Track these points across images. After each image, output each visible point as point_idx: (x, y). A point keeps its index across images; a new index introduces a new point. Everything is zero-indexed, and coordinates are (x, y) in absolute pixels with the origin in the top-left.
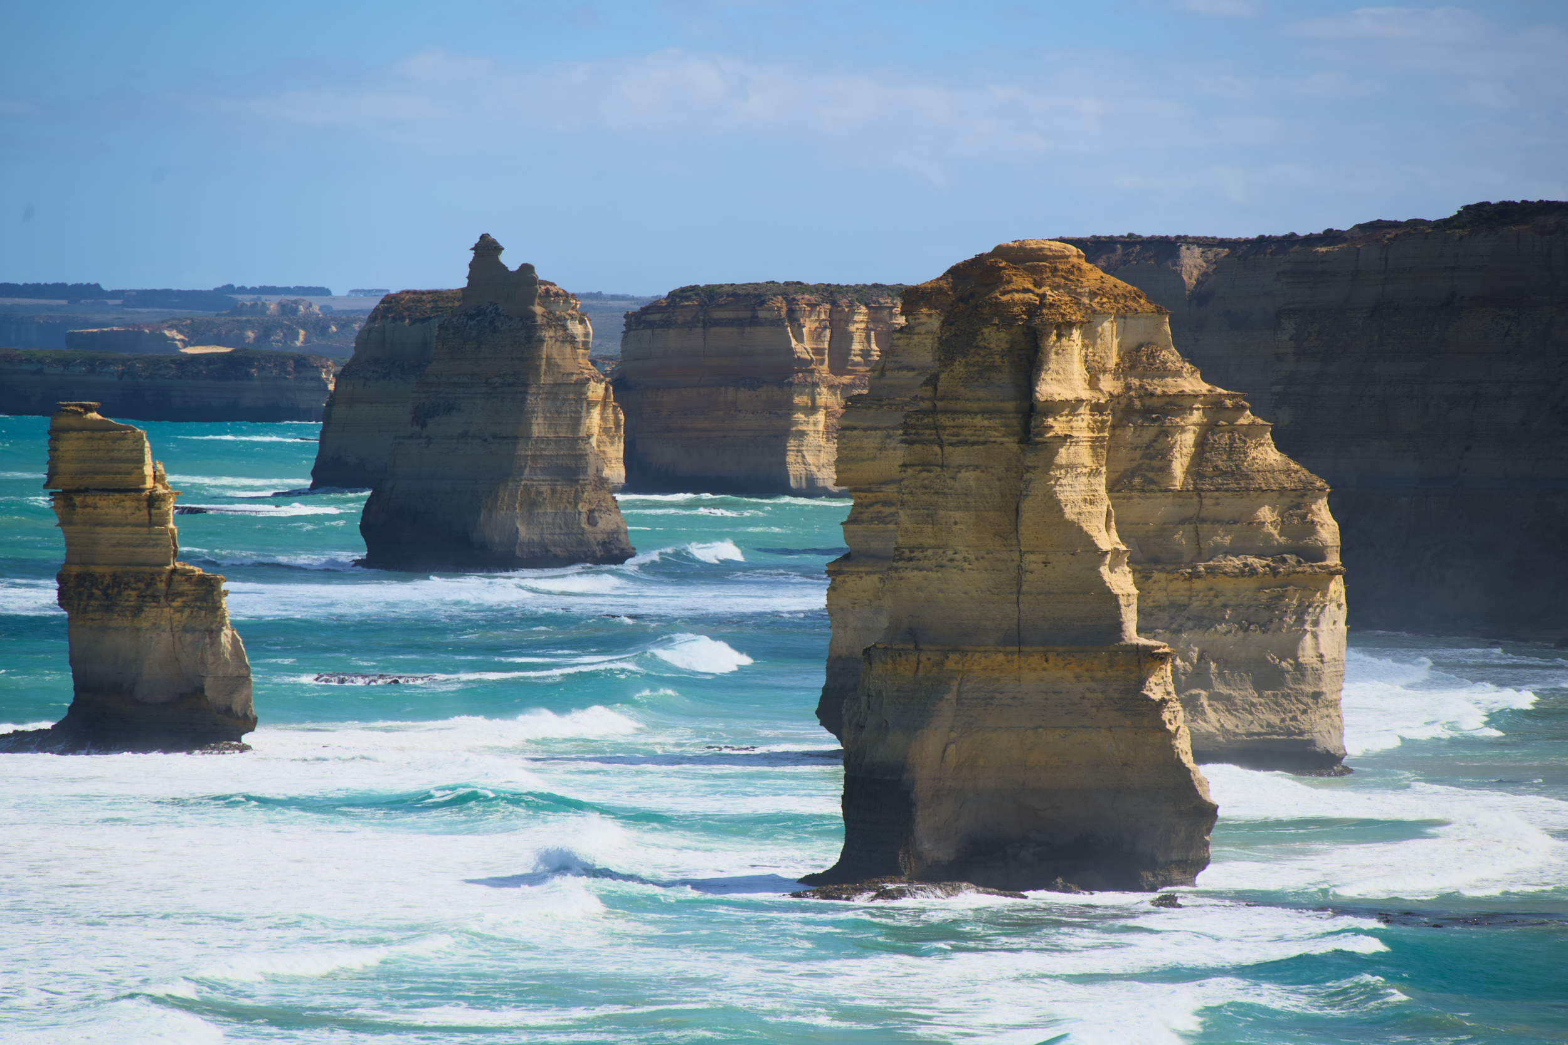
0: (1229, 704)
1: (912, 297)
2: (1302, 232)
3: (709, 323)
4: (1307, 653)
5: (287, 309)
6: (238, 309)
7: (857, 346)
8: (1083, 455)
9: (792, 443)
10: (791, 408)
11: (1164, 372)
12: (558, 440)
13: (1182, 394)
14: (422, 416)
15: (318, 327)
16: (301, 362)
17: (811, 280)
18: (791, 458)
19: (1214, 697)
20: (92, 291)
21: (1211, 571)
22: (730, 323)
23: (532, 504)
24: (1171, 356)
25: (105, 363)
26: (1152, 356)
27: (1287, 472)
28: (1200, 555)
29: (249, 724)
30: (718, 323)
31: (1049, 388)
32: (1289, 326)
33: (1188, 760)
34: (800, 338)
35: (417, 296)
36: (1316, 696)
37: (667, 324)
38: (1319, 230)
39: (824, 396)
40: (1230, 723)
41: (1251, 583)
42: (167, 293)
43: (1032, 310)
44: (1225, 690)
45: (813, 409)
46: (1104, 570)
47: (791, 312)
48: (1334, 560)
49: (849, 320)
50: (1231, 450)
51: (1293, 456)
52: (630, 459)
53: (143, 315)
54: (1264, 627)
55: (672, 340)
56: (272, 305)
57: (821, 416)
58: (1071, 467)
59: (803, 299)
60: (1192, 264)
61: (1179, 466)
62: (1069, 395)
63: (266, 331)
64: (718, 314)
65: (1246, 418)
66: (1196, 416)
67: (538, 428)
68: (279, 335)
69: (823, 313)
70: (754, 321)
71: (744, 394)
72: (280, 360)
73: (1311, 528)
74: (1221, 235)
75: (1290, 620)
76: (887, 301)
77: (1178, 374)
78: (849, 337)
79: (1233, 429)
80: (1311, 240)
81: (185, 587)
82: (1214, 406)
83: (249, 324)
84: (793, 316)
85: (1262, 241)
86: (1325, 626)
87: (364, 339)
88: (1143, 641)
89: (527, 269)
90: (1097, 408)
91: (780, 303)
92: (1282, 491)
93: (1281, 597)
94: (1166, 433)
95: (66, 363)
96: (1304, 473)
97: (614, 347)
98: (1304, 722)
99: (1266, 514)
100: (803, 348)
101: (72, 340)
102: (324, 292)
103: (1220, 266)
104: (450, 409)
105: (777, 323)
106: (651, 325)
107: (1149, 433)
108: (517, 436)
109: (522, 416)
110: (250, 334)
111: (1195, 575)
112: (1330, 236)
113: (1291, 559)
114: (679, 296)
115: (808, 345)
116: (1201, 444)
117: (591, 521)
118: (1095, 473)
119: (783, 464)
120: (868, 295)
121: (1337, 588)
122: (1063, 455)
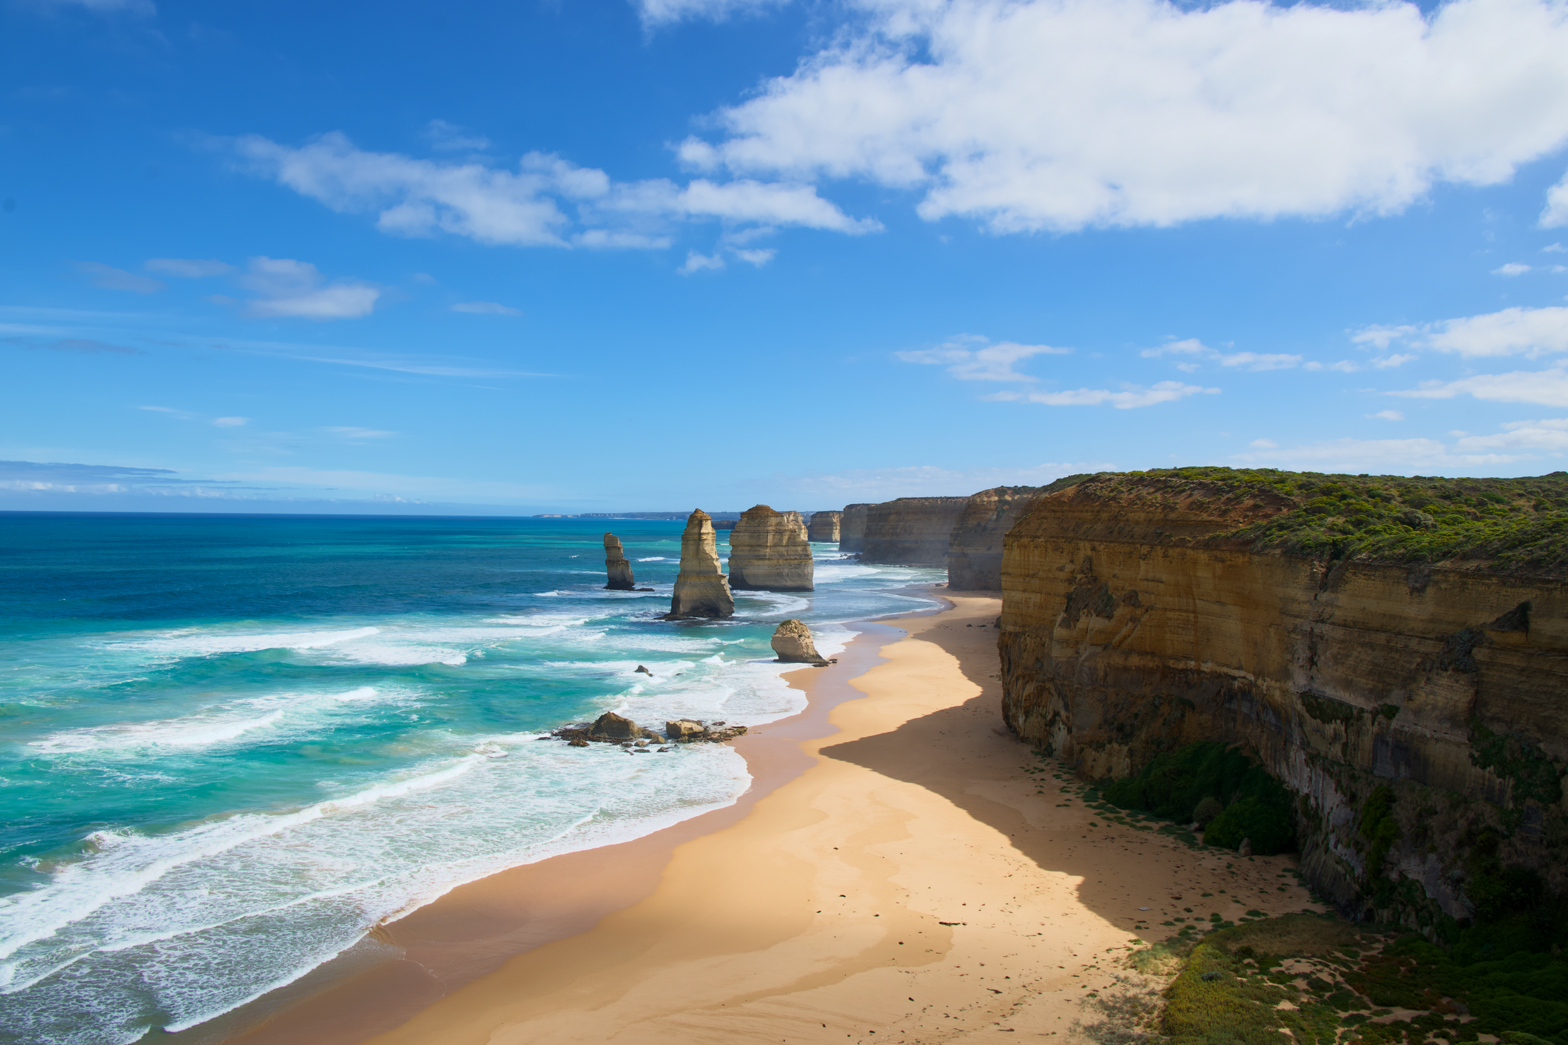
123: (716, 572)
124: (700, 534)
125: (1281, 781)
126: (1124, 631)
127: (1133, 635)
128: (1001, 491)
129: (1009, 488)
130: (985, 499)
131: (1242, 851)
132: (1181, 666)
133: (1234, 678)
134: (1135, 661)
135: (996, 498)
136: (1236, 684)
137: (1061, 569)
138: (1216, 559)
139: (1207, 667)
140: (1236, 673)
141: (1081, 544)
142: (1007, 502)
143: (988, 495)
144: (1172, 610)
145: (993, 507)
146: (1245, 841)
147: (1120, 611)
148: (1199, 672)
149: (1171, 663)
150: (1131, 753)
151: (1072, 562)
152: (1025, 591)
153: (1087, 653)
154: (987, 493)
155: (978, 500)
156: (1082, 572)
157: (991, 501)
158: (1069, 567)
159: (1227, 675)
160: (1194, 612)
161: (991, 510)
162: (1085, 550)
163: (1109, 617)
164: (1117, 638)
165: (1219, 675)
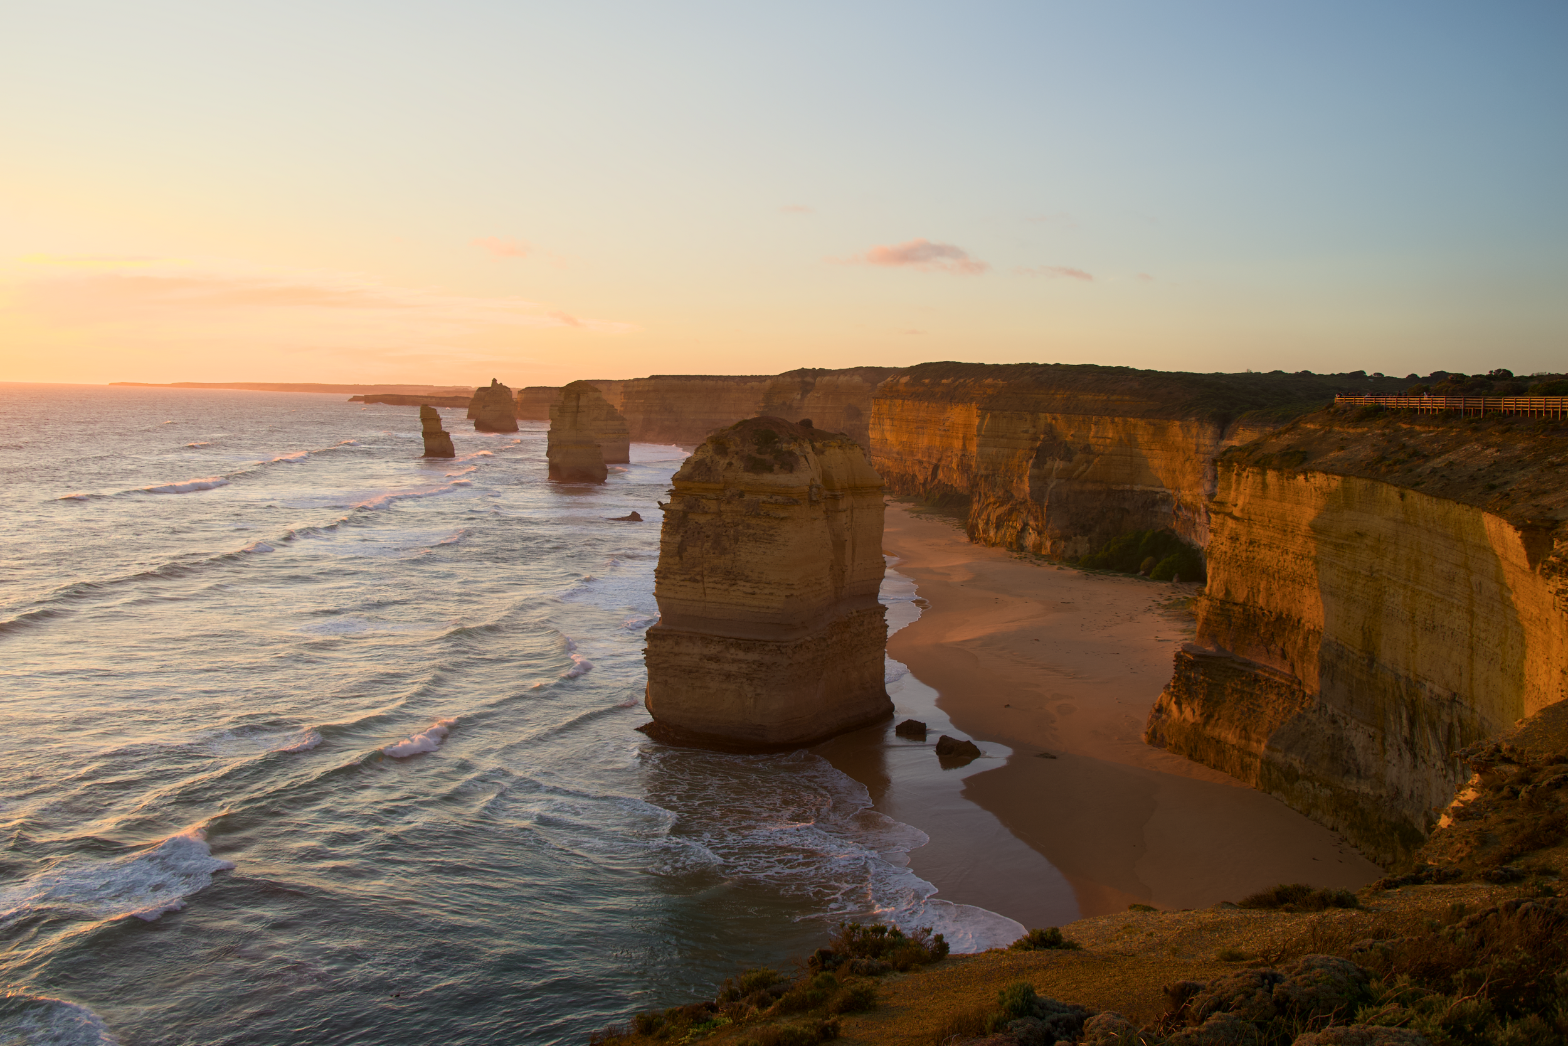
35: (480, 388)
81: (444, 434)
125: (1190, 545)
126: (1081, 469)
127: (1088, 471)
131: (1175, 580)
132: (1120, 488)
133: (1157, 493)
134: (1089, 487)
136: (1158, 496)
137: (1026, 432)
138: (1150, 424)
139: (1137, 488)
140: (1159, 490)
141: (1042, 415)
144: (1116, 455)
146: (1176, 575)
147: (1078, 457)
148: (1132, 491)
149: (1114, 487)
150: (1090, 541)
151: (1034, 427)
152: (995, 447)
153: (1054, 484)
156: (1045, 433)
158: (1032, 431)
159: (1152, 492)
160: (1131, 456)
162: (1046, 418)
163: (1070, 461)
164: (1076, 473)
165: (1146, 492)
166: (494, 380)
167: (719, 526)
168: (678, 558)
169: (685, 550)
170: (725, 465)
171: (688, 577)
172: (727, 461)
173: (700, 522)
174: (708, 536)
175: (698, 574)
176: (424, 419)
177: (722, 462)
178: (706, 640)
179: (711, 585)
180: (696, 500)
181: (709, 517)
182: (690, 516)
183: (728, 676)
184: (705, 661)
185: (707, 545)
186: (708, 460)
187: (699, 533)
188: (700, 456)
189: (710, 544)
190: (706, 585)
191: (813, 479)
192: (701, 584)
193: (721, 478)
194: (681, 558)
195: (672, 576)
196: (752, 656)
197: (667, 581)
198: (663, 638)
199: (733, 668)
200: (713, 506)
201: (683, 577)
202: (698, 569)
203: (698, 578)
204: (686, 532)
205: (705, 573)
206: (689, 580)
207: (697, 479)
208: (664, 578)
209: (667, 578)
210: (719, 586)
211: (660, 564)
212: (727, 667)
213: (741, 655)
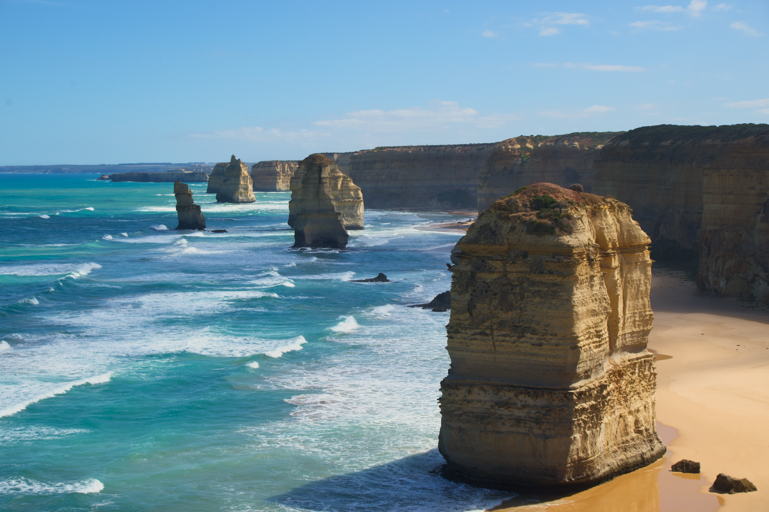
0: (347, 220)
1: (300, 163)
2: (352, 152)
3: (264, 167)
4: (358, 213)
5: (199, 166)
6: (192, 166)
7: (286, 170)
8: (328, 185)
9: (277, 184)
10: (277, 179)
11: (337, 172)
12: (245, 185)
13: (339, 176)
14: (225, 181)
15: (204, 168)
16: (203, 174)
17: (279, 160)
18: (277, 186)
19: (345, 219)
20: (170, 164)
21: (344, 201)
22: (267, 166)
23: (241, 193)
24: (338, 170)
25: (174, 174)
26: (335, 170)
27: (355, 187)
28: (343, 198)
29: (205, 227)
30: (266, 167)
31: (323, 175)
32: (351, 165)
33: (344, 229)
34: (278, 169)
35: (222, 164)
36: (360, 219)
37: (258, 167)
38: (354, 151)
39: (282, 177)
40: (347, 223)
41: (350, 203)
42: (181, 164)
43: (320, 164)
44: (346, 218)
45: (280, 179)
46: (332, 202)
47: (276, 165)
48: (362, 199)
49: (285, 166)
50: (347, 184)
51: (356, 184)
52: (254, 187)
53: (177, 167)
54: (352, 209)
55: (259, 169)
56: (197, 165)
57: (281, 180)
58: (326, 187)
59: (278, 163)
60: (336, 157)
61: (339, 186)
62: (326, 176)
63: (197, 169)
64: (266, 165)
65: (349, 179)
66: (341, 179)
67: (242, 183)
68: (199, 170)
69: (281, 165)
70: (271, 166)
71: (270, 177)
72: (200, 173)
73: (358, 195)
74: (340, 152)
75: (356, 208)
76: (290, 163)
77: (339, 173)
78: (285, 168)
79: (347, 181)
80: (353, 153)
81: (195, 207)
82: (344, 177)
83: (194, 168)
84: (277, 165)
85: (346, 153)
86: (361, 209)
87: (214, 170)
88: (337, 212)
89: (239, 159)
90: (330, 178)
91: (275, 164)
92: (354, 189)
93: (354, 205)
94: (337, 181)
95: (168, 174)
96: (357, 187)
97: (251, 170)
98: (358, 223)
99: (352, 193)
100: (278, 170)
101: (168, 171)
102: (204, 163)
103: (340, 157)
104: (229, 180)
105: (274, 166)
106: (256, 167)
107: (335, 182)
108: (239, 183)
109: (239, 181)
110: (194, 170)
111: (342, 202)
112: (356, 152)
113: (356, 199)
114: (260, 163)
115: (279, 169)
116: (342, 183)
117: (250, 196)
118: (330, 187)
119: (276, 187)
120: (288, 162)
121: (362, 203)
122: (325, 185)
123: (334, 210)
124: (320, 179)
128: (522, 140)
129: (528, 137)
130: (510, 147)
135: (519, 146)
142: (528, 149)
143: (512, 143)
145: (517, 154)
154: (510, 141)
155: (504, 147)
157: (514, 149)
161: (515, 156)
166: (233, 157)
167: (505, 285)
168: (468, 315)
169: (475, 307)
170: (509, 229)
171: (478, 331)
172: (510, 225)
173: (488, 281)
174: (495, 294)
175: (487, 329)
176: (177, 196)
177: (505, 226)
178: (498, 388)
179: (500, 338)
180: (483, 261)
181: (495, 276)
182: (479, 275)
183: (519, 421)
184: (496, 407)
185: (495, 302)
186: (492, 225)
187: (486, 291)
188: (484, 221)
189: (497, 301)
190: (495, 338)
191: (589, 239)
192: (490, 337)
193: (505, 241)
194: (471, 315)
195: (463, 331)
196: (540, 402)
197: (459, 335)
198: (457, 387)
199: (521, 414)
200: (498, 265)
201: (473, 331)
202: (487, 324)
203: (488, 332)
204: (475, 291)
205: (495, 327)
206: (480, 334)
207: (483, 242)
208: (457, 332)
209: (459, 332)
210: (508, 338)
211: (451, 320)
212: (517, 413)
213: (530, 401)
